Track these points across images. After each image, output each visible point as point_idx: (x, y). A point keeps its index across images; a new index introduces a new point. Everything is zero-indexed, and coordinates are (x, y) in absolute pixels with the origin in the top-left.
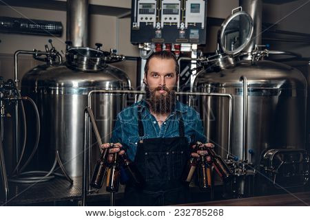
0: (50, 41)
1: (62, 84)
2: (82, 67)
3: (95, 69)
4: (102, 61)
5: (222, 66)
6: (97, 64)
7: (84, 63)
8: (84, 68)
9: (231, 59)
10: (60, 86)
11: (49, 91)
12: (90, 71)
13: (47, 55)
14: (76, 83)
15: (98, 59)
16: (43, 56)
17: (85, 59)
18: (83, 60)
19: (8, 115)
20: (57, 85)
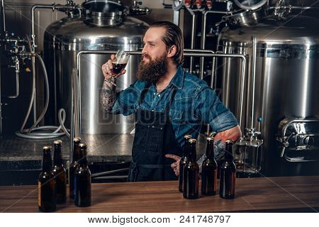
2: (97, 22)
3: (111, 23)
4: (117, 16)
5: (244, 21)
6: (113, 18)
7: (99, 18)
8: (100, 24)
9: (254, 14)
10: (77, 42)
11: (67, 47)
12: (106, 28)
14: (93, 39)
15: (113, 14)
17: (100, 14)
18: (97, 16)
19: (28, 70)
20: (75, 40)
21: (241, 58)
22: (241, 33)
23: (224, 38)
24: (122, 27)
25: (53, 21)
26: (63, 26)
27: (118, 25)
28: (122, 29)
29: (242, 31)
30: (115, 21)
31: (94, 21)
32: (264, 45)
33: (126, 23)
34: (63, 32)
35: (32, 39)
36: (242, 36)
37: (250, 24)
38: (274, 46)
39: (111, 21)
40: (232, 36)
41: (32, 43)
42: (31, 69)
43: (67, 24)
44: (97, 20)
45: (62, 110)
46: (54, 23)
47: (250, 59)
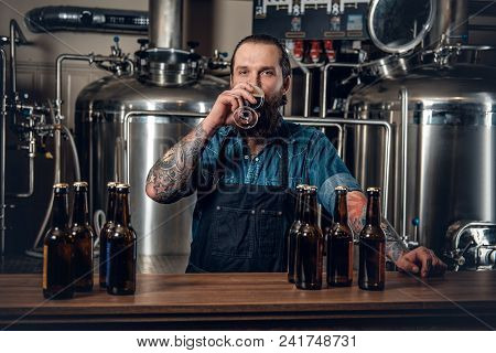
0: (116, 40)
1: (131, 106)
2: (157, 79)
3: (180, 81)
4: (189, 69)
5: (386, 71)
6: (182, 72)
7: (161, 72)
9: (402, 61)
10: (127, 109)
11: (110, 118)
12: (171, 88)
13: (111, 62)
15: (183, 66)
16: (107, 64)
17: (162, 65)
18: (158, 68)
19: (49, 155)
20: (123, 108)
21: (384, 126)
22: (382, 90)
23: (355, 102)
24: (197, 86)
25: (91, 81)
26: (105, 86)
27: (191, 85)
28: (197, 90)
29: (384, 86)
30: (186, 77)
31: (154, 76)
32: (419, 106)
33: (203, 82)
34: (104, 96)
35: (56, 106)
36: (383, 94)
37: (396, 76)
38: (434, 106)
39: (180, 76)
40: (368, 97)
41: (56, 113)
42: (54, 154)
43: (111, 83)
44: (158, 75)
45: (100, 212)
46: (92, 84)
47: (398, 129)
